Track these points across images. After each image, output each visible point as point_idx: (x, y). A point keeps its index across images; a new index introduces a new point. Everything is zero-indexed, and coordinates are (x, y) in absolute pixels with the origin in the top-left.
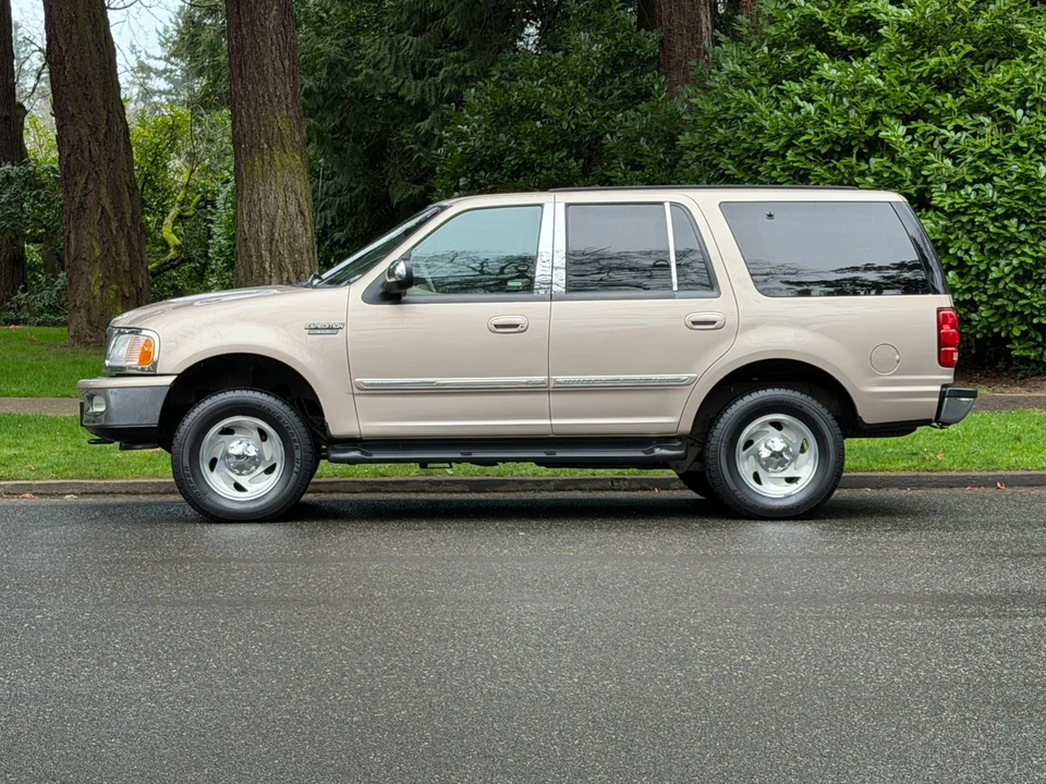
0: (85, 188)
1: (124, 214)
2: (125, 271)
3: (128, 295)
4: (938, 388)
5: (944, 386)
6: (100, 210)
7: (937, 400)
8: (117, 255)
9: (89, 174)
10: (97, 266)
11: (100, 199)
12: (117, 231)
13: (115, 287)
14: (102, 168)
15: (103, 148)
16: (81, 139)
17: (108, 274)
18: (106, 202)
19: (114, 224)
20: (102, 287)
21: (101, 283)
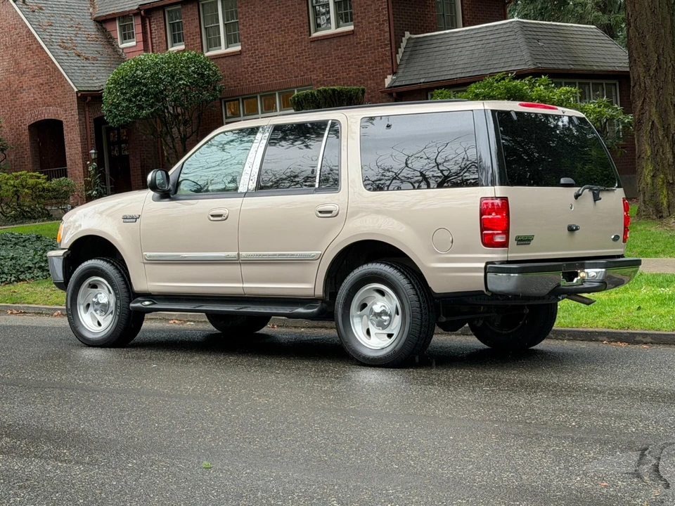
0: (642, 109)
1: (669, 125)
2: (669, 165)
3: (671, 182)
4: (483, 265)
5: (487, 263)
6: (651, 123)
7: (483, 274)
8: (663, 154)
9: (645, 99)
10: (649, 162)
11: (651, 116)
12: (664, 138)
13: (662, 176)
14: (653, 94)
15: (654, 81)
16: (639, 76)
17: (657, 167)
18: (655, 118)
19: (661, 133)
20: (653, 176)
21: (652, 174)
